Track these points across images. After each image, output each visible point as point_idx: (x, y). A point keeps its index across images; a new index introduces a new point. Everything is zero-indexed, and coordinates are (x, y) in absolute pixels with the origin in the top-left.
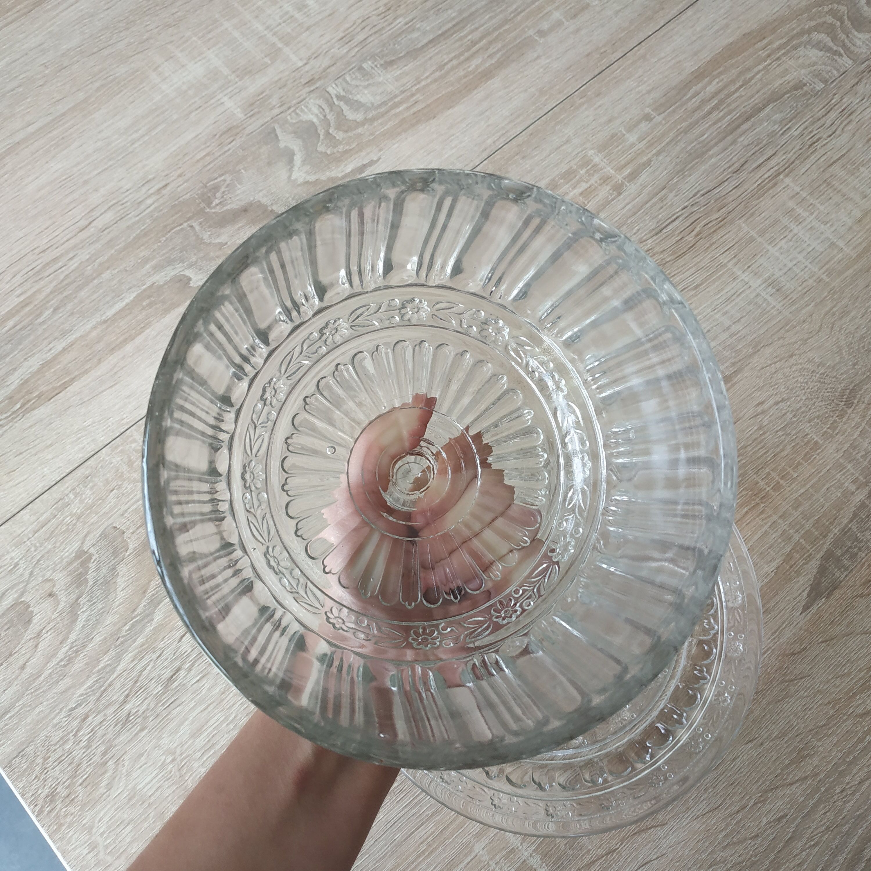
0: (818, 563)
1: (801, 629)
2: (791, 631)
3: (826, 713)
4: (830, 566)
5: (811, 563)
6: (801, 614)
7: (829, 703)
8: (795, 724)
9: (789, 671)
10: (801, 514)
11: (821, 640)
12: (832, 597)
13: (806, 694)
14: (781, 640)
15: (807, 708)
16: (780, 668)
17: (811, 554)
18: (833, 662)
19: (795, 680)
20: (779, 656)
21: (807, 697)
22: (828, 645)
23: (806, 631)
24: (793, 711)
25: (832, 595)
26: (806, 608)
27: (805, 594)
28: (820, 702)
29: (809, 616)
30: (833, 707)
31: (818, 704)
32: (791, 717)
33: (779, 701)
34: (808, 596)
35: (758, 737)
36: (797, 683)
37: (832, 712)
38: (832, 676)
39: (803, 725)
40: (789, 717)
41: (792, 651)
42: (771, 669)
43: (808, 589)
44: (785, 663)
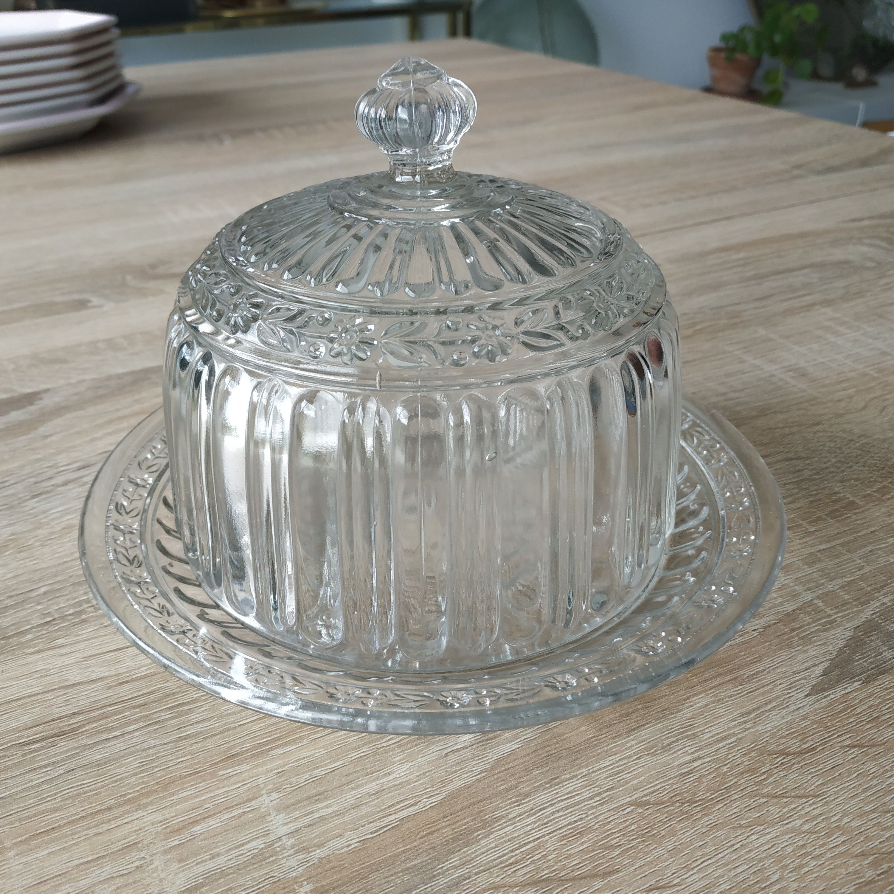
0: (849, 634)
1: (805, 717)
2: (783, 718)
3: (856, 872)
4: (872, 641)
5: (833, 632)
6: (806, 696)
7: (863, 855)
8: (776, 877)
9: (771, 780)
10: (819, 571)
11: (849, 742)
12: (877, 683)
13: (806, 827)
14: (759, 728)
15: (810, 853)
16: (751, 771)
17: (835, 620)
18: (875, 782)
19: (781, 796)
20: (750, 751)
21: (810, 832)
22: (866, 754)
23: (814, 722)
24: (772, 851)
25: (875, 680)
26: (817, 690)
27: (818, 670)
28: (842, 849)
29: (824, 702)
30: (874, 864)
31: (837, 851)
32: (768, 862)
33: (741, 826)
34: (825, 673)
35: (679, 885)
36: (787, 804)
37: (870, 874)
38: (871, 807)
39: (796, 885)
40: (761, 860)
41: (782, 747)
42: (731, 769)
43: (826, 664)
44: (764, 764)
